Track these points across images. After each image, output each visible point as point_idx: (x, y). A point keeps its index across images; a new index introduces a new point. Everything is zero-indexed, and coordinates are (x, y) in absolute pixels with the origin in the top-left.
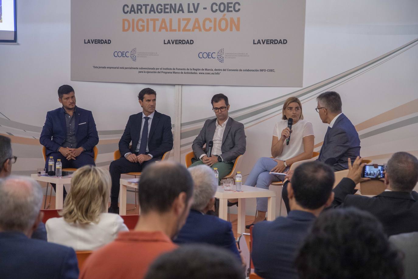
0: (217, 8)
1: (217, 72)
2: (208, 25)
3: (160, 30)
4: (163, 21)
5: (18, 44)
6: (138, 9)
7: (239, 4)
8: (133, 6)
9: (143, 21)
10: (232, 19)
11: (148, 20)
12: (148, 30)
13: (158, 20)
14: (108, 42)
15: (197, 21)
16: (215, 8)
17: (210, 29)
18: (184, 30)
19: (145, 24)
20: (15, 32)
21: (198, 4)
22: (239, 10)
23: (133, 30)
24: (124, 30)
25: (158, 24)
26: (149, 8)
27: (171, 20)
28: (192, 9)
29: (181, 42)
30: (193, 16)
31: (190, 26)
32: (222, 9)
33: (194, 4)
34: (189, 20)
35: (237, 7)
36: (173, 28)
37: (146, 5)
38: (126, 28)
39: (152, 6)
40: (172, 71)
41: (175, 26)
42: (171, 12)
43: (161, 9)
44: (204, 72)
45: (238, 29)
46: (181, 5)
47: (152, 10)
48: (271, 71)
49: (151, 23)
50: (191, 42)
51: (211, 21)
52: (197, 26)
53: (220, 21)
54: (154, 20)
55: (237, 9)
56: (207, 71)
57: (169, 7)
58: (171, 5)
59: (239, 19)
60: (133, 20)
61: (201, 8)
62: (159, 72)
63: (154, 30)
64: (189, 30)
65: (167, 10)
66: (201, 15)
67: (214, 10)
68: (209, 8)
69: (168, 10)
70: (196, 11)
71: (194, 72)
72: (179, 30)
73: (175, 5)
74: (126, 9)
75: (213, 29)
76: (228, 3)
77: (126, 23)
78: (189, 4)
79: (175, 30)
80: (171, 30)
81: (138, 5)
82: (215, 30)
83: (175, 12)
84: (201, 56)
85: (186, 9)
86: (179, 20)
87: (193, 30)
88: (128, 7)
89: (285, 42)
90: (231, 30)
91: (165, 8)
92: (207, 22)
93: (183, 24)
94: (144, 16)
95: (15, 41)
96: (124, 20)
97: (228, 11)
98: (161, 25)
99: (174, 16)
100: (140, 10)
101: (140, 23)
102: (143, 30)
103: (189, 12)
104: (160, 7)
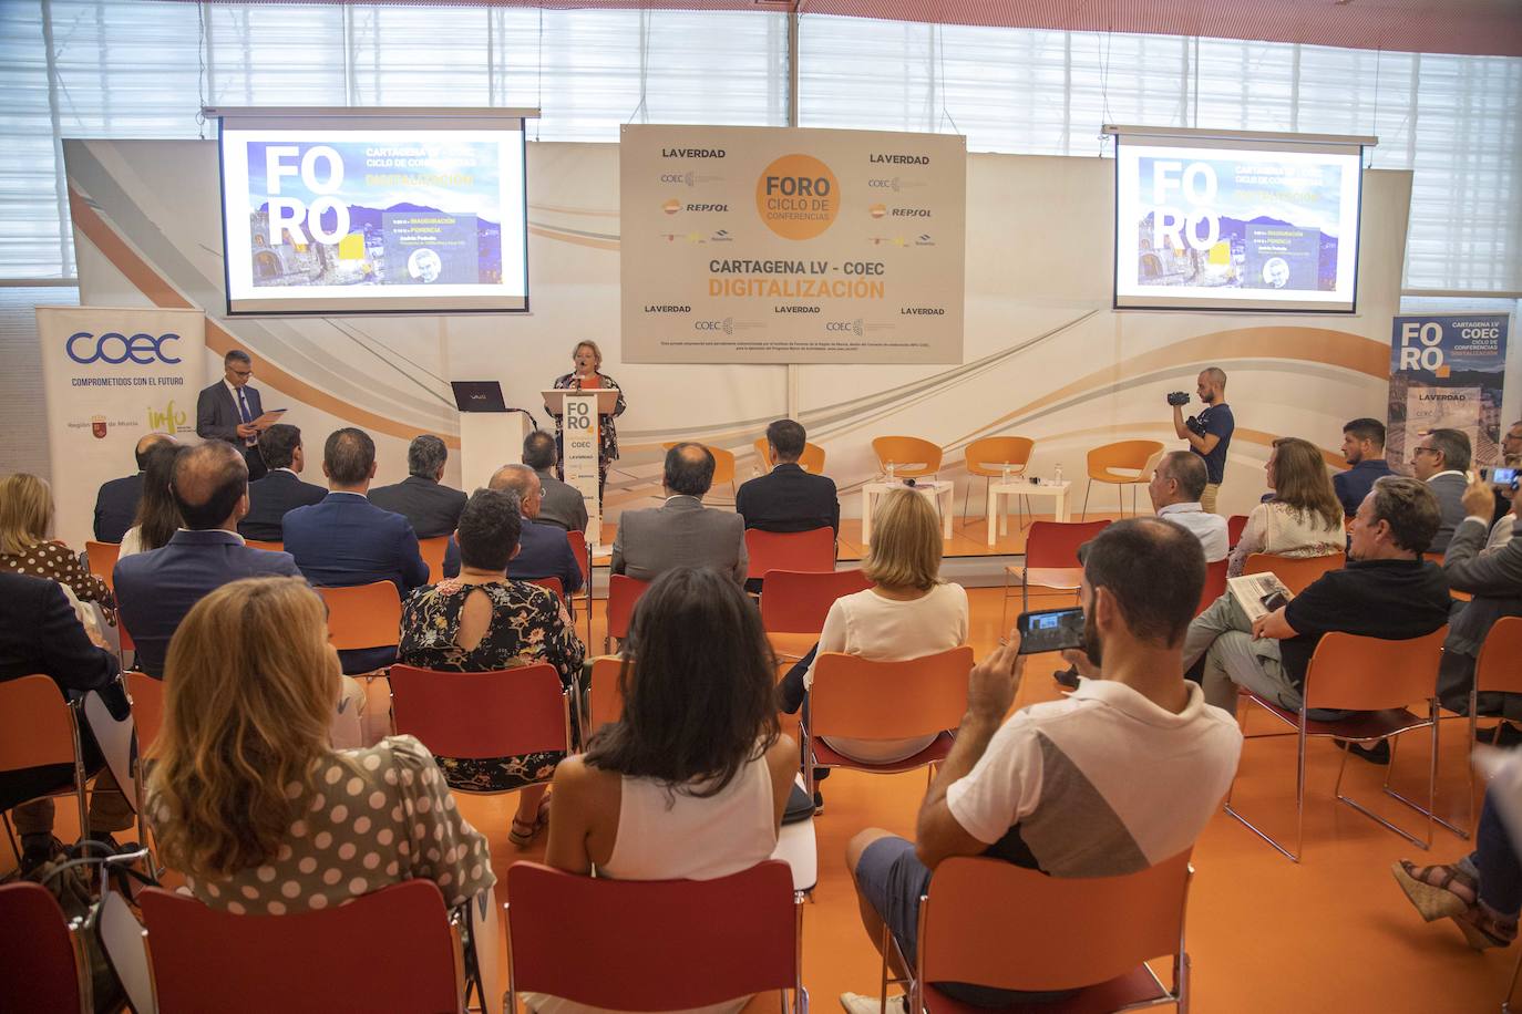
0: (853, 268)
1: (854, 347)
2: (840, 290)
3: (769, 294)
4: (775, 283)
5: (532, 314)
6: (734, 267)
7: (882, 266)
8: (726, 262)
9: (743, 282)
10: (873, 284)
11: (750, 281)
12: (750, 294)
13: (766, 281)
14: (688, 309)
15: (824, 284)
16: (849, 268)
17: (844, 294)
18: (807, 294)
19: (746, 286)
20: (527, 298)
21: (826, 264)
22: (882, 272)
23: (727, 293)
24: (712, 294)
25: (766, 287)
26: (751, 266)
27: (786, 283)
28: (816, 268)
29: (801, 310)
30: (819, 278)
31: (814, 290)
32: (859, 270)
33: (819, 264)
34: (812, 283)
35: (880, 269)
36: (789, 292)
37: (747, 263)
38: (716, 290)
39: (757, 263)
40: (789, 346)
41: (792, 289)
42: (786, 272)
43: (771, 268)
44: (836, 347)
45: (881, 296)
46: (800, 264)
47: (757, 267)
48: (925, 345)
49: (755, 286)
50: (817, 310)
51: (843, 284)
52: (824, 289)
53: (857, 285)
54: (761, 282)
55: (879, 271)
56: (840, 346)
57: (783, 265)
58: (786, 263)
59: (882, 283)
60: (727, 281)
61: (829, 268)
62: (768, 348)
63: (760, 294)
64: (812, 295)
65: (779, 269)
66: (829, 276)
67: (849, 270)
68: (841, 270)
69: (783, 269)
70: (823, 272)
71: (821, 347)
72: (798, 295)
73: (792, 263)
74: (715, 266)
75: (846, 295)
76: (867, 264)
77: (716, 285)
78: (812, 264)
79: (792, 295)
80: (786, 294)
81: (734, 262)
82: (850, 296)
83: (792, 271)
84: (830, 327)
85: (807, 268)
86: (798, 283)
87: (819, 296)
88: (718, 263)
89: (941, 312)
90: (872, 296)
91: (776, 267)
92: (839, 286)
93: (804, 287)
94: (744, 276)
95: (526, 309)
96: (712, 282)
97: (867, 273)
98: (771, 289)
99: (789, 276)
100: (738, 268)
101: (739, 285)
102: (743, 293)
103: (813, 272)
104: (768, 265)
